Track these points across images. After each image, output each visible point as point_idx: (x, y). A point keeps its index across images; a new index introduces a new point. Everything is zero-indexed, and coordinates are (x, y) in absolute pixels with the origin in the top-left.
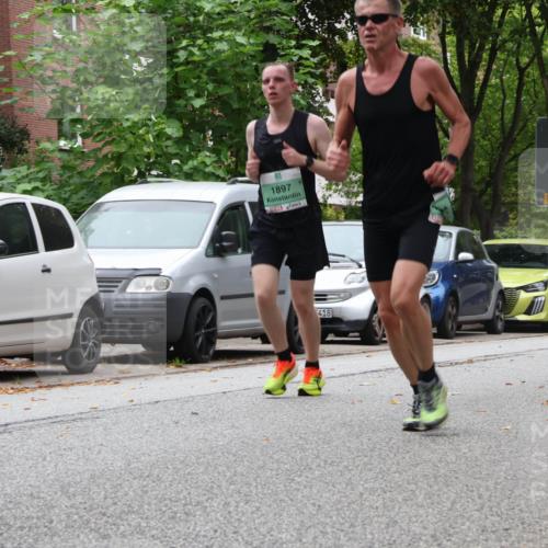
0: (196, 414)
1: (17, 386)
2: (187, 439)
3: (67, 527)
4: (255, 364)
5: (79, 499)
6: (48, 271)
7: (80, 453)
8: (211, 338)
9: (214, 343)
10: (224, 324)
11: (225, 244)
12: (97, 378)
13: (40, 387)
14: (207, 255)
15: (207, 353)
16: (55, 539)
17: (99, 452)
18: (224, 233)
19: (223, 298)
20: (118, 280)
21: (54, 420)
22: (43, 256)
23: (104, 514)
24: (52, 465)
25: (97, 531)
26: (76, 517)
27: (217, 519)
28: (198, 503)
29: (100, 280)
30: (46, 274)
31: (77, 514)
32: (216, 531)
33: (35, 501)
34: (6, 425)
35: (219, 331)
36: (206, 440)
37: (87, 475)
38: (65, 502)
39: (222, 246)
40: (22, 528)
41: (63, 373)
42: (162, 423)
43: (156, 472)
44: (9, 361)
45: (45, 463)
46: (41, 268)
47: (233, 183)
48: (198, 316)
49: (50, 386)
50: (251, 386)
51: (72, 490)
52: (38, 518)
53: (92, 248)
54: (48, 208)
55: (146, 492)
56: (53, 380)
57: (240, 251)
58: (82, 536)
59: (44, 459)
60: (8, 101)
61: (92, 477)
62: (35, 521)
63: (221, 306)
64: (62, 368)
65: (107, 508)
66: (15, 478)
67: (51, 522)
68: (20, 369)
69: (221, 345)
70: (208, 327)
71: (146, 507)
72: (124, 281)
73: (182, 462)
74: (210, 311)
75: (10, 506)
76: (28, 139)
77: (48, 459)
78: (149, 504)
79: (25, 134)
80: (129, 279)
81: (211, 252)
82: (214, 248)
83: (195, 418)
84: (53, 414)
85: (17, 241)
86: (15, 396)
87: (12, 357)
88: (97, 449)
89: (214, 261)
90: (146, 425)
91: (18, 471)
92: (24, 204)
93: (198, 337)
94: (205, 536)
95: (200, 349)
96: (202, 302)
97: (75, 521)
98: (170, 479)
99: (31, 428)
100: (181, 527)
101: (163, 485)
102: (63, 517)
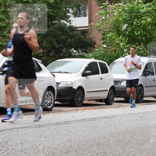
0: (142, 117)
1: (93, 108)
2: (140, 124)
3: (114, 145)
4: (154, 104)
5: (116, 138)
6: (102, 79)
7: (114, 126)
8: (142, 97)
9: (143, 98)
10: (146, 94)
11: (147, 73)
12: (113, 106)
13: (99, 108)
14: (142, 76)
15: (141, 101)
16: (112, 148)
17: (119, 126)
18: (146, 70)
19: (146, 87)
20: (119, 82)
21: (106, 117)
22: (101, 75)
23: (123, 142)
24: (108, 129)
25: (122, 147)
26: (116, 143)
27: (151, 145)
28: (146, 141)
29: (114, 81)
30: (101, 80)
31: (116, 142)
32: (151, 148)
33: (105, 138)
34: (94, 118)
35: (144, 95)
36: (145, 124)
37: (117, 132)
38: (113, 139)
39: (146, 73)
40: (103, 145)
41: (105, 105)
42: (133, 120)
43: (134, 132)
44: (91, 101)
45: (106, 128)
46: (100, 78)
47: (150, 57)
48: (139, 91)
49: (102, 108)
50: (154, 110)
51: (114, 136)
52: (107, 143)
53: (112, 73)
54: (102, 63)
55: (132, 137)
56: (102, 106)
57: (150, 75)
58: (118, 148)
59: (105, 128)
60: (91, 36)
61: (118, 133)
62: (106, 143)
63: (145, 89)
64: (104, 103)
65: (123, 141)
66: (99, 132)
67: (110, 144)
68: (94, 103)
69: (145, 99)
70: (142, 94)
71: (133, 141)
72: (120, 82)
73: (140, 130)
74: (142, 90)
75: (99, 139)
76: (95, 44)
77: (106, 127)
78: (133, 140)
79: (95, 43)
80: (122, 81)
81: (143, 75)
82: (144, 74)
83: (141, 118)
84: (105, 116)
85: (94, 71)
86: (94, 110)
87: (92, 100)
88: (118, 125)
89: (144, 77)
90: (129, 120)
91: (99, 130)
92: (96, 62)
93: (139, 97)
94: (149, 150)
95: (139, 100)
96: (140, 88)
97: (116, 144)
98: (138, 134)
99: (101, 119)
100: (142, 147)
101: (136, 136)
102: (113, 143)
